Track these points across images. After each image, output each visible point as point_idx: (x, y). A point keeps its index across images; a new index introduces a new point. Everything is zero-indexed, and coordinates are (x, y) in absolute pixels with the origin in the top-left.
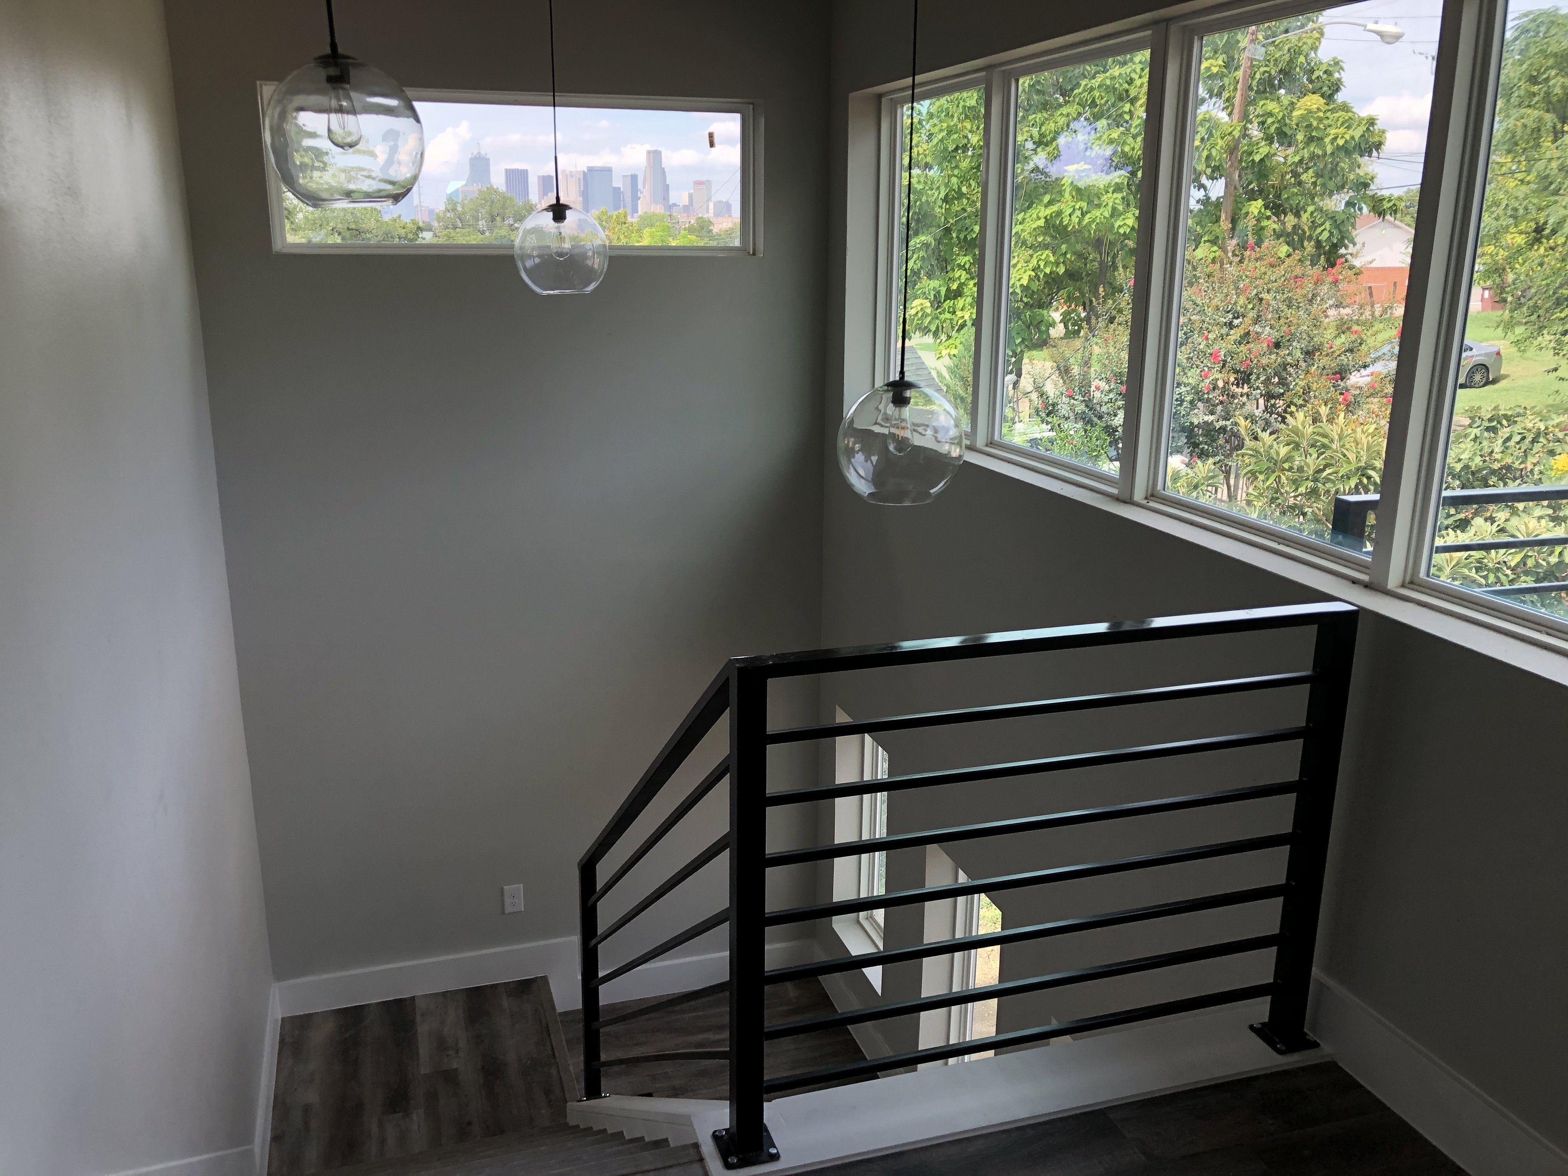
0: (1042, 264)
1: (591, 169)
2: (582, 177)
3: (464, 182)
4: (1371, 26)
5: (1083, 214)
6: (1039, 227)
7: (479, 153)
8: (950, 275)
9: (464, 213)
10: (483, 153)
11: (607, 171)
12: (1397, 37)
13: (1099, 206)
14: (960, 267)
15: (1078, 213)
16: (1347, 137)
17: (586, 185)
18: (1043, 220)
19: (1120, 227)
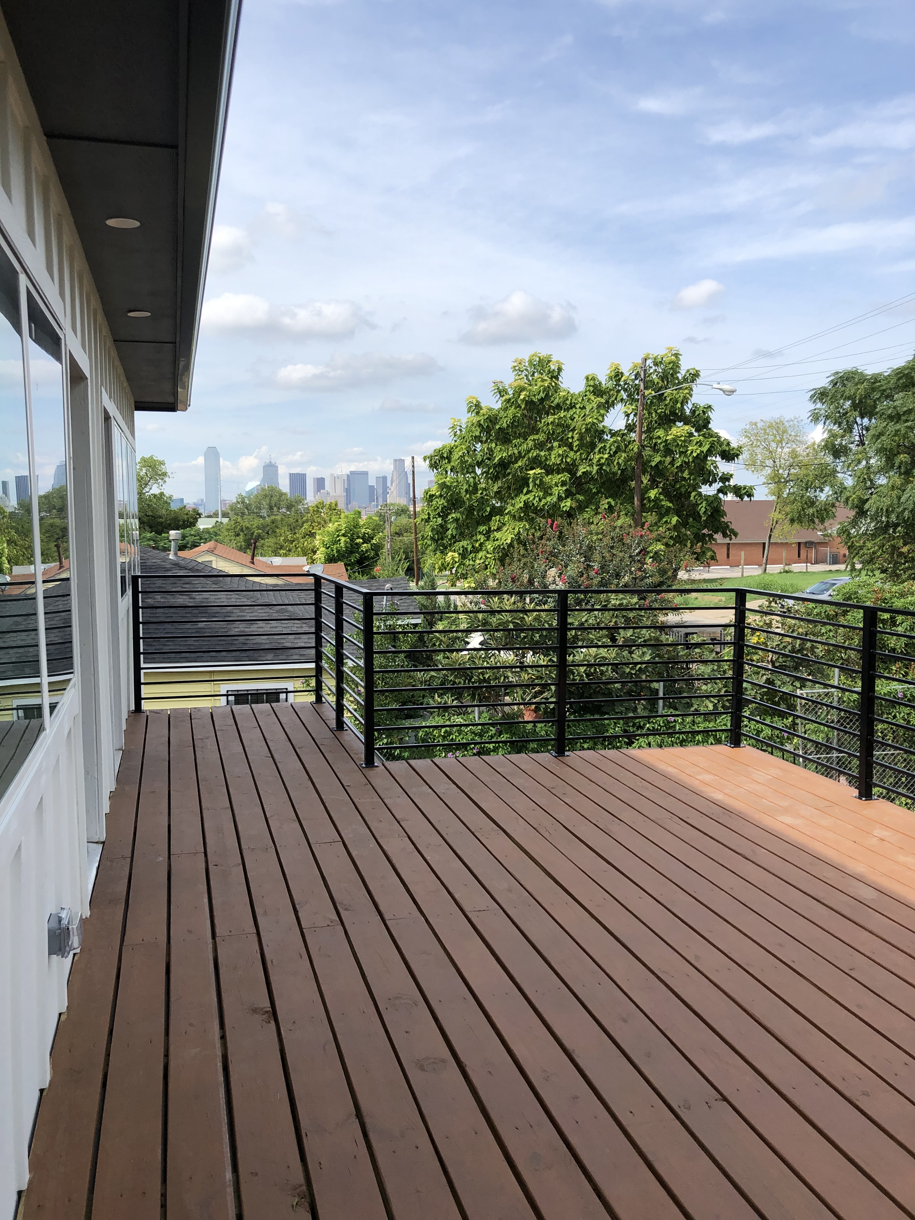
0: (521, 530)
1: (352, 473)
2: (346, 479)
3: (259, 483)
4: (716, 386)
5: (540, 500)
6: (521, 508)
7: (270, 462)
8: (474, 538)
9: (250, 505)
10: (273, 462)
11: (366, 474)
12: (733, 392)
13: (551, 494)
14: (480, 533)
15: (537, 499)
16: (698, 452)
17: (349, 484)
18: (523, 503)
19: (563, 507)
